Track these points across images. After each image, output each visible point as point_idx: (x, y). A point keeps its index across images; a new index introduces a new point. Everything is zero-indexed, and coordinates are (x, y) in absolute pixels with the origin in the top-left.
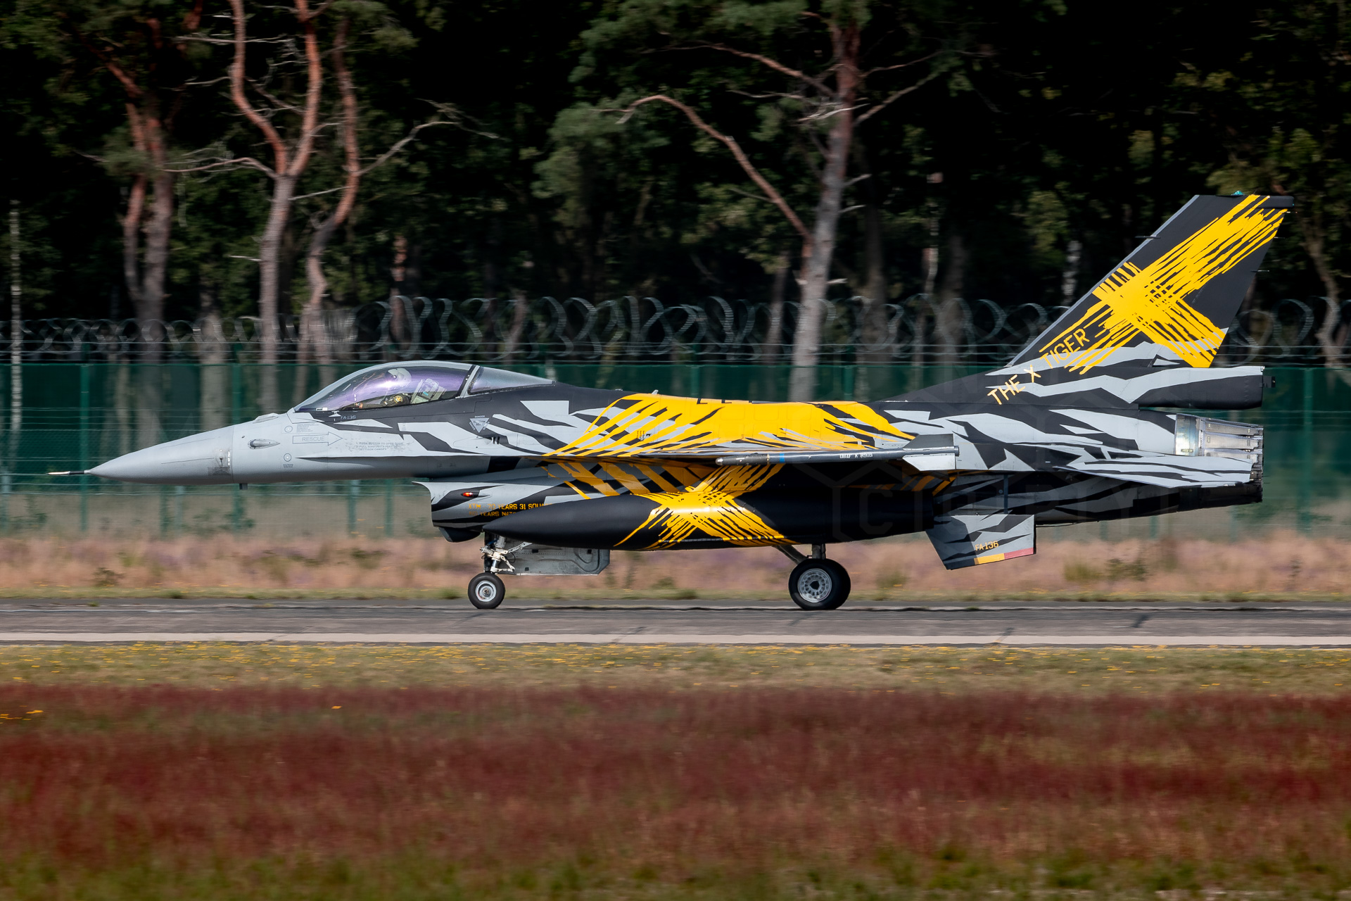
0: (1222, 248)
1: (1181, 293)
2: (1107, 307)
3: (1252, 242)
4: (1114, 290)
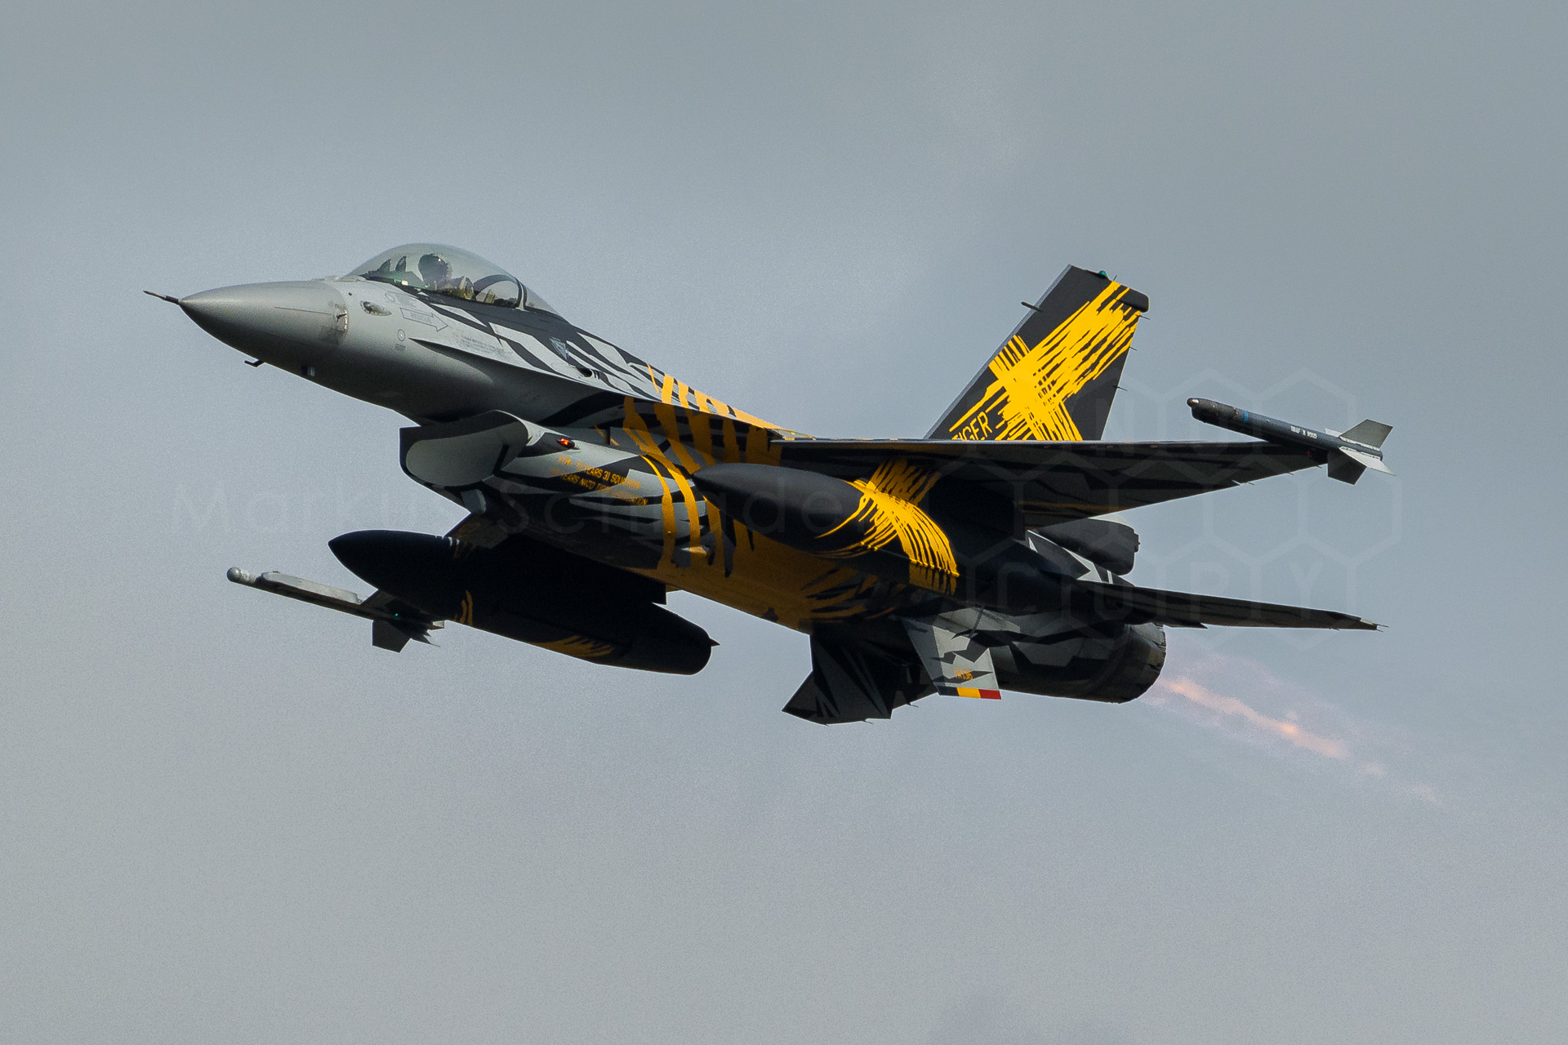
0: (1093, 344)
1: (1063, 394)
2: (1003, 390)
3: (1114, 346)
4: (1008, 369)
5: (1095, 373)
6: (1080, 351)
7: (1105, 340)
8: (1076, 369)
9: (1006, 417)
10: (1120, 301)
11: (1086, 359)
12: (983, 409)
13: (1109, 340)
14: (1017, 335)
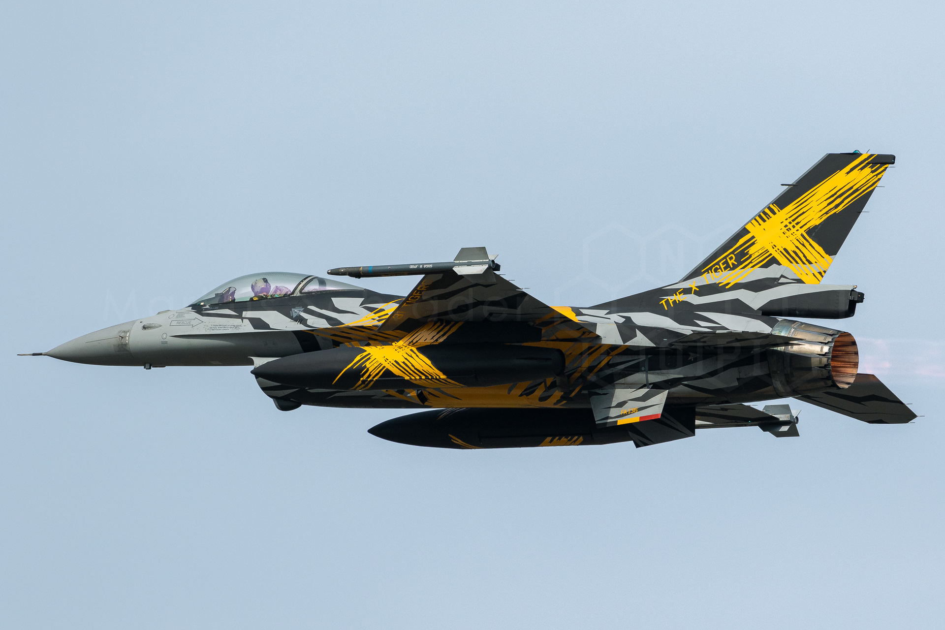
0: (839, 193)
1: (806, 228)
2: (753, 237)
3: (860, 189)
4: (760, 225)
5: (840, 208)
6: (825, 200)
7: (852, 188)
8: (820, 211)
9: (750, 253)
10: (868, 164)
11: (829, 204)
12: (732, 253)
13: (855, 188)
14: (773, 204)
